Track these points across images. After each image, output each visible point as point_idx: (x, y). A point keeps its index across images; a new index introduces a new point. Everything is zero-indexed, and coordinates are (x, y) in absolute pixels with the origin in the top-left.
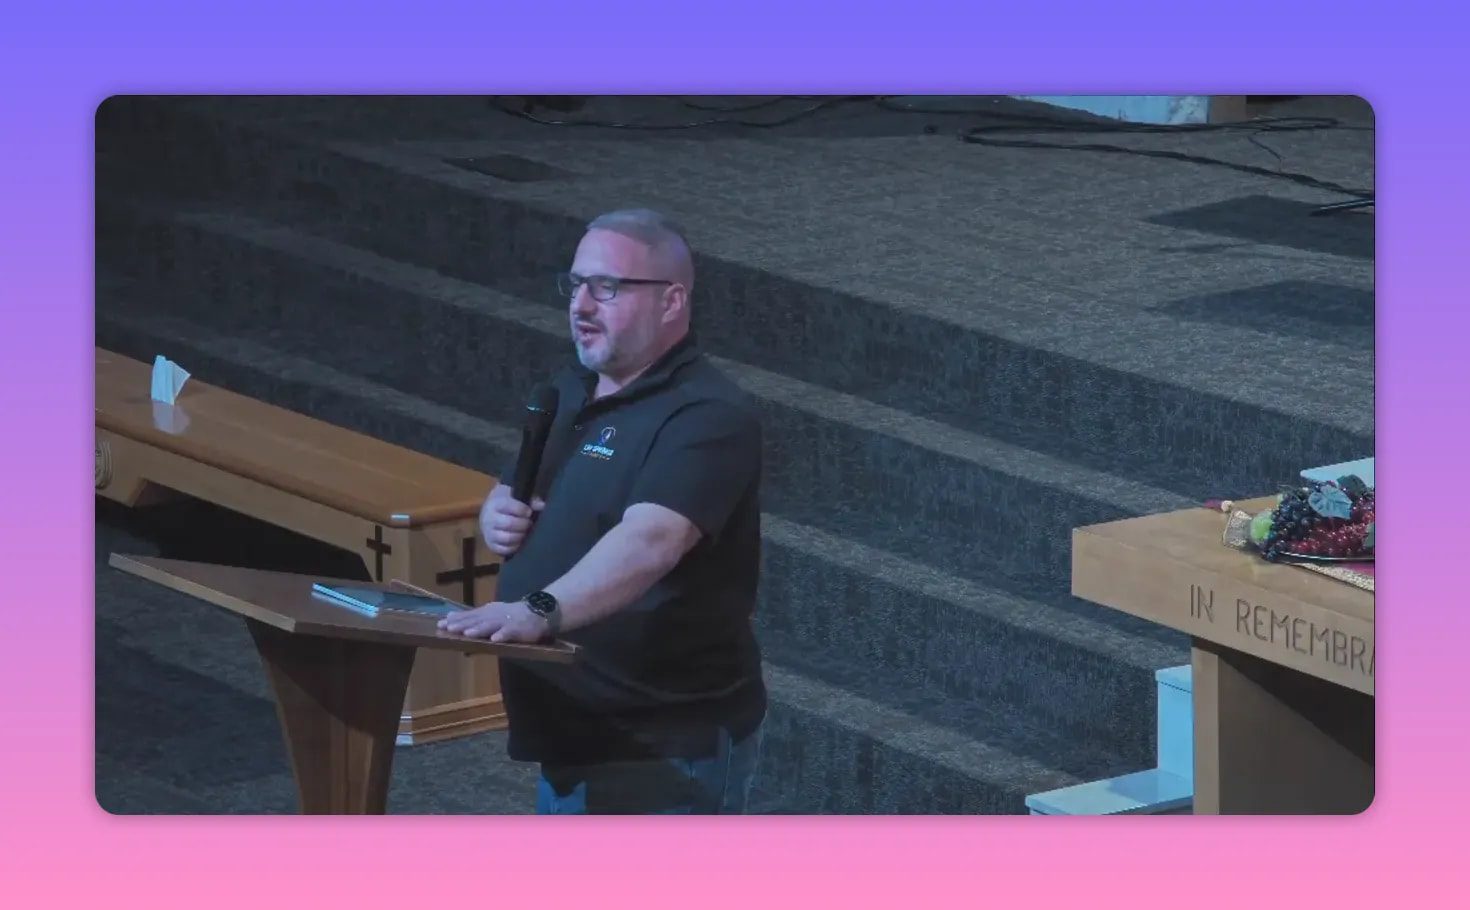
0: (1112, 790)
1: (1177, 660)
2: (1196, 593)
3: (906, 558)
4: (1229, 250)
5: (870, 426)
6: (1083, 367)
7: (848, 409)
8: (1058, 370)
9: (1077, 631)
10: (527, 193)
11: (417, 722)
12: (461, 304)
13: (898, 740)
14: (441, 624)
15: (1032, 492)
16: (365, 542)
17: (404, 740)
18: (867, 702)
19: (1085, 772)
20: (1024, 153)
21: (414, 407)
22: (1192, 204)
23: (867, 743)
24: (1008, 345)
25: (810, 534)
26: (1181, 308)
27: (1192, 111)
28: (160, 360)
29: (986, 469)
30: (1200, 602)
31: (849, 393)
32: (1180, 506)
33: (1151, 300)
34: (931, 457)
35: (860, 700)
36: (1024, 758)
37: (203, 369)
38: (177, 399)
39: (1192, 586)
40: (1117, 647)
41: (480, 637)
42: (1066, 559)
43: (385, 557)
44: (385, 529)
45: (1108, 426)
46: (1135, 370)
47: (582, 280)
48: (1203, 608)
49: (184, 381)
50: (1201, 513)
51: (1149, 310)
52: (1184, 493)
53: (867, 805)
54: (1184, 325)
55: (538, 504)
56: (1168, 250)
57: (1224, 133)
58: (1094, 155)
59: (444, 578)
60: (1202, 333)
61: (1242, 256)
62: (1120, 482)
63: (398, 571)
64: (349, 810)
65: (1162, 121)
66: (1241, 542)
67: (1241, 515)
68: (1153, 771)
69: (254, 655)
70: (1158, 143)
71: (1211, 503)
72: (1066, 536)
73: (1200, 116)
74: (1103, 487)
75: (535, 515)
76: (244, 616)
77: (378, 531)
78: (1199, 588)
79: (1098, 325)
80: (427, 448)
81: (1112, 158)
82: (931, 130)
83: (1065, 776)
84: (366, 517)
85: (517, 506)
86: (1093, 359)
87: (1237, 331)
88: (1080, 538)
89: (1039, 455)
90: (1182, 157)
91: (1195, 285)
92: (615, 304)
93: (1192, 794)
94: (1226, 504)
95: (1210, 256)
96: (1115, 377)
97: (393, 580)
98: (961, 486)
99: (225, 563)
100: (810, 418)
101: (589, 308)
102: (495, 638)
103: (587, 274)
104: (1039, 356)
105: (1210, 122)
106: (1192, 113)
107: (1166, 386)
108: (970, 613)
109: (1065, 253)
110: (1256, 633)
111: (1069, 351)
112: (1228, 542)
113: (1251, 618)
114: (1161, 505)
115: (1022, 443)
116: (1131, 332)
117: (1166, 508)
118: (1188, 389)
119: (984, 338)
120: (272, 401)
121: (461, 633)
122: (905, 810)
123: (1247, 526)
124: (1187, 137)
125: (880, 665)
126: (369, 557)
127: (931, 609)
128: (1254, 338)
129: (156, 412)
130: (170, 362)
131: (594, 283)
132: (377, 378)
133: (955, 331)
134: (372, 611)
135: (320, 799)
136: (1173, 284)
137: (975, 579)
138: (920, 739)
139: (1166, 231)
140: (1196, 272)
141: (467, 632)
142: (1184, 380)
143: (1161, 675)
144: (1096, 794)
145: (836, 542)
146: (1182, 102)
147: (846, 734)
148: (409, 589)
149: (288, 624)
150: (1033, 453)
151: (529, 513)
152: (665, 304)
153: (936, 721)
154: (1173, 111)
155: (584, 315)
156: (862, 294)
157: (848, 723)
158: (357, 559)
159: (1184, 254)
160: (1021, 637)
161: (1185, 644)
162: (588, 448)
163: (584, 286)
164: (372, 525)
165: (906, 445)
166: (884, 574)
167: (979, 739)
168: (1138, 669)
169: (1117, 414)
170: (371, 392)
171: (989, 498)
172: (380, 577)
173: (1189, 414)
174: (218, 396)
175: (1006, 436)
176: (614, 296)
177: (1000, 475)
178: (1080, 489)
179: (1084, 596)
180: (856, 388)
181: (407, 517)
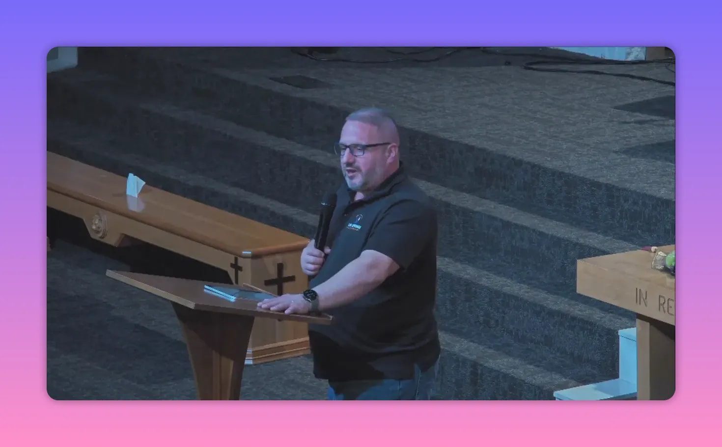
0: (596, 389)
1: (629, 325)
2: (638, 292)
3: (495, 274)
4: (655, 123)
5: (478, 209)
6: (583, 181)
7: (466, 201)
8: (570, 182)
9: (579, 311)
10: (309, 94)
11: (255, 353)
12: (277, 149)
13: (491, 364)
14: (259, 304)
15: (557, 242)
16: (230, 265)
17: (248, 362)
18: (476, 345)
19: (583, 381)
20: (554, 75)
21: (255, 199)
22: (637, 99)
23: (475, 365)
24: (545, 170)
25: (447, 262)
26: (632, 151)
27: (638, 54)
28: (131, 175)
29: (534, 230)
30: (640, 297)
31: (467, 193)
32: (631, 249)
33: (617, 148)
34: (507, 225)
35: (471, 343)
36: (553, 373)
37: (152, 180)
38: (139, 195)
39: (637, 289)
40: (599, 319)
41: (279, 311)
42: (574, 275)
43: (239, 272)
44: (240, 259)
45: (595, 210)
46: (610, 182)
47: (347, 147)
48: (642, 300)
49: (142, 185)
50: (640, 253)
51: (616, 152)
52: (633, 243)
53: (475, 395)
54: (633, 159)
55: (328, 250)
56: (625, 123)
57: (654, 65)
58: (590, 76)
59: (268, 283)
60: (642, 164)
61: (663, 125)
62: (601, 237)
63: (246, 278)
64: (221, 398)
65: (623, 59)
66: (661, 267)
67: (661, 254)
68: (616, 380)
69: (176, 320)
70: (621, 70)
71: (647, 248)
72: (574, 263)
73: (642, 57)
74: (594, 239)
75: (326, 256)
76: (171, 301)
77: (236, 259)
78: (640, 290)
79: (591, 160)
80: (260, 219)
81: (597, 77)
82: (508, 63)
83: (573, 382)
84: (231, 253)
85: (317, 252)
86: (587, 177)
87: (659, 163)
88: (581, 264)
89: (561, 224)
90: (632, 77)
91: (638, 140)
92: (364, 158)
93: (636, 391)
94: (653, 248)
95: (646, 125)
96: (599, 185)
97: (244, 284)
98: (522, 239)
99: (160, 275)
100: (448, 205)
101: (351, 161)
102: (287, 312)
103: (348, 144)
104: (561, 175)
105: (647, 59)
106: (637, 55)
107: (624, 190)
108: (526, 301)
109: (574, 124)
110: (668, 311)
111: (576, 172)
112: (655, 267)
113: (666, 305)
114: (621, 249)
115: (552, 218)
116: (606, 163)
117: (623, 250)
118: (635, 191)
119: (534, 166)
120: (185, 196)
121: (269, 309)
122: (494, 398)
123: (664, 259)
124: (635, 67)
125: (482, 327)
126: (231, 273)
127: (507, 300)
128: (669, 166)
129: (129, 200)
130: (136, 176)
131: (353, 147)
132: (235, 185)
133: (519, 163)
134: (233, 299)
135: (207, 393)
136: (627, 140)
137: (529, 284)
138: (502, 363)
139: (625, 113)
140: (639, 134)
141: (272, 309)
142: (633, 187)
143: (621, 332)
144: (589, 390)
145: (460, 266)
146: (633, 49)
147: (465, 361)
148: (251, 288)
149: (191, 305)
150: (558, 223)
151: (323, 255)
152: (387, 154)
153: (509, 354)
154: (629, 54)
155: (349, 164)
156: (473, 144)
157: (466, 355)
158: (225, 273)
159: (633, 124)
160: (551, 313)
161: (634, 317)
162: (350, 225)
163: (348, 150)
164: (233, 257)
165: (494, 218)
166: (484, 282)
167: (531, 364)
168: (609, 330)
169: (600, 203)
170: (233, 191)
171: (536, 245)
172: (237, 282)
173: (635, 203)
174: (159, 193)
175: (544, 214)
176: (364, 153)
177: (541, 234)
178: (581, 241)
179: (582, 293)
180: (471, 191)
181: (250, 253)
